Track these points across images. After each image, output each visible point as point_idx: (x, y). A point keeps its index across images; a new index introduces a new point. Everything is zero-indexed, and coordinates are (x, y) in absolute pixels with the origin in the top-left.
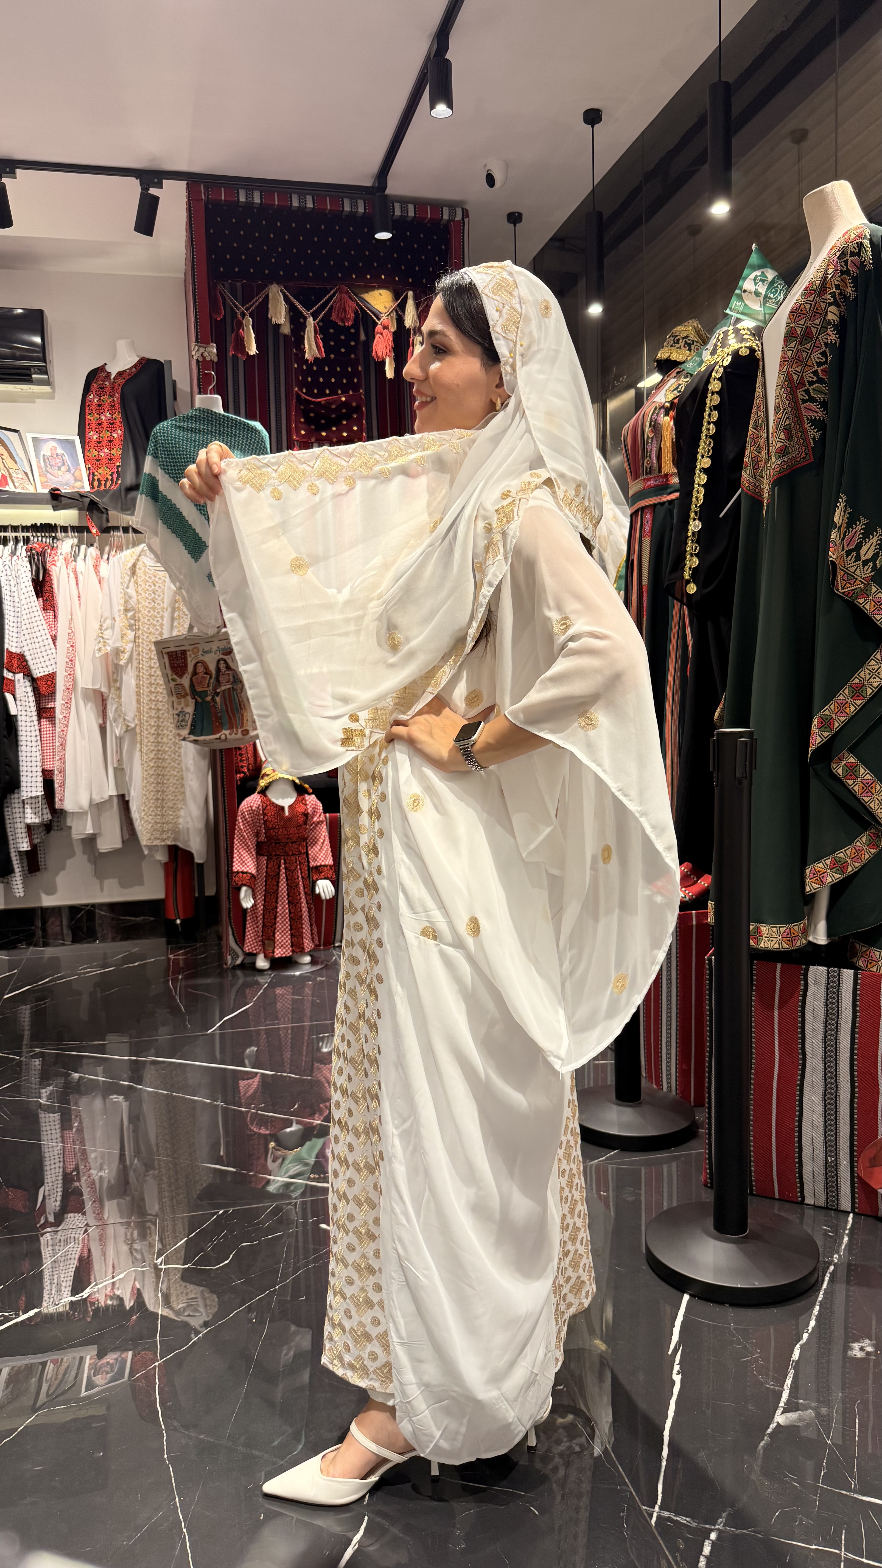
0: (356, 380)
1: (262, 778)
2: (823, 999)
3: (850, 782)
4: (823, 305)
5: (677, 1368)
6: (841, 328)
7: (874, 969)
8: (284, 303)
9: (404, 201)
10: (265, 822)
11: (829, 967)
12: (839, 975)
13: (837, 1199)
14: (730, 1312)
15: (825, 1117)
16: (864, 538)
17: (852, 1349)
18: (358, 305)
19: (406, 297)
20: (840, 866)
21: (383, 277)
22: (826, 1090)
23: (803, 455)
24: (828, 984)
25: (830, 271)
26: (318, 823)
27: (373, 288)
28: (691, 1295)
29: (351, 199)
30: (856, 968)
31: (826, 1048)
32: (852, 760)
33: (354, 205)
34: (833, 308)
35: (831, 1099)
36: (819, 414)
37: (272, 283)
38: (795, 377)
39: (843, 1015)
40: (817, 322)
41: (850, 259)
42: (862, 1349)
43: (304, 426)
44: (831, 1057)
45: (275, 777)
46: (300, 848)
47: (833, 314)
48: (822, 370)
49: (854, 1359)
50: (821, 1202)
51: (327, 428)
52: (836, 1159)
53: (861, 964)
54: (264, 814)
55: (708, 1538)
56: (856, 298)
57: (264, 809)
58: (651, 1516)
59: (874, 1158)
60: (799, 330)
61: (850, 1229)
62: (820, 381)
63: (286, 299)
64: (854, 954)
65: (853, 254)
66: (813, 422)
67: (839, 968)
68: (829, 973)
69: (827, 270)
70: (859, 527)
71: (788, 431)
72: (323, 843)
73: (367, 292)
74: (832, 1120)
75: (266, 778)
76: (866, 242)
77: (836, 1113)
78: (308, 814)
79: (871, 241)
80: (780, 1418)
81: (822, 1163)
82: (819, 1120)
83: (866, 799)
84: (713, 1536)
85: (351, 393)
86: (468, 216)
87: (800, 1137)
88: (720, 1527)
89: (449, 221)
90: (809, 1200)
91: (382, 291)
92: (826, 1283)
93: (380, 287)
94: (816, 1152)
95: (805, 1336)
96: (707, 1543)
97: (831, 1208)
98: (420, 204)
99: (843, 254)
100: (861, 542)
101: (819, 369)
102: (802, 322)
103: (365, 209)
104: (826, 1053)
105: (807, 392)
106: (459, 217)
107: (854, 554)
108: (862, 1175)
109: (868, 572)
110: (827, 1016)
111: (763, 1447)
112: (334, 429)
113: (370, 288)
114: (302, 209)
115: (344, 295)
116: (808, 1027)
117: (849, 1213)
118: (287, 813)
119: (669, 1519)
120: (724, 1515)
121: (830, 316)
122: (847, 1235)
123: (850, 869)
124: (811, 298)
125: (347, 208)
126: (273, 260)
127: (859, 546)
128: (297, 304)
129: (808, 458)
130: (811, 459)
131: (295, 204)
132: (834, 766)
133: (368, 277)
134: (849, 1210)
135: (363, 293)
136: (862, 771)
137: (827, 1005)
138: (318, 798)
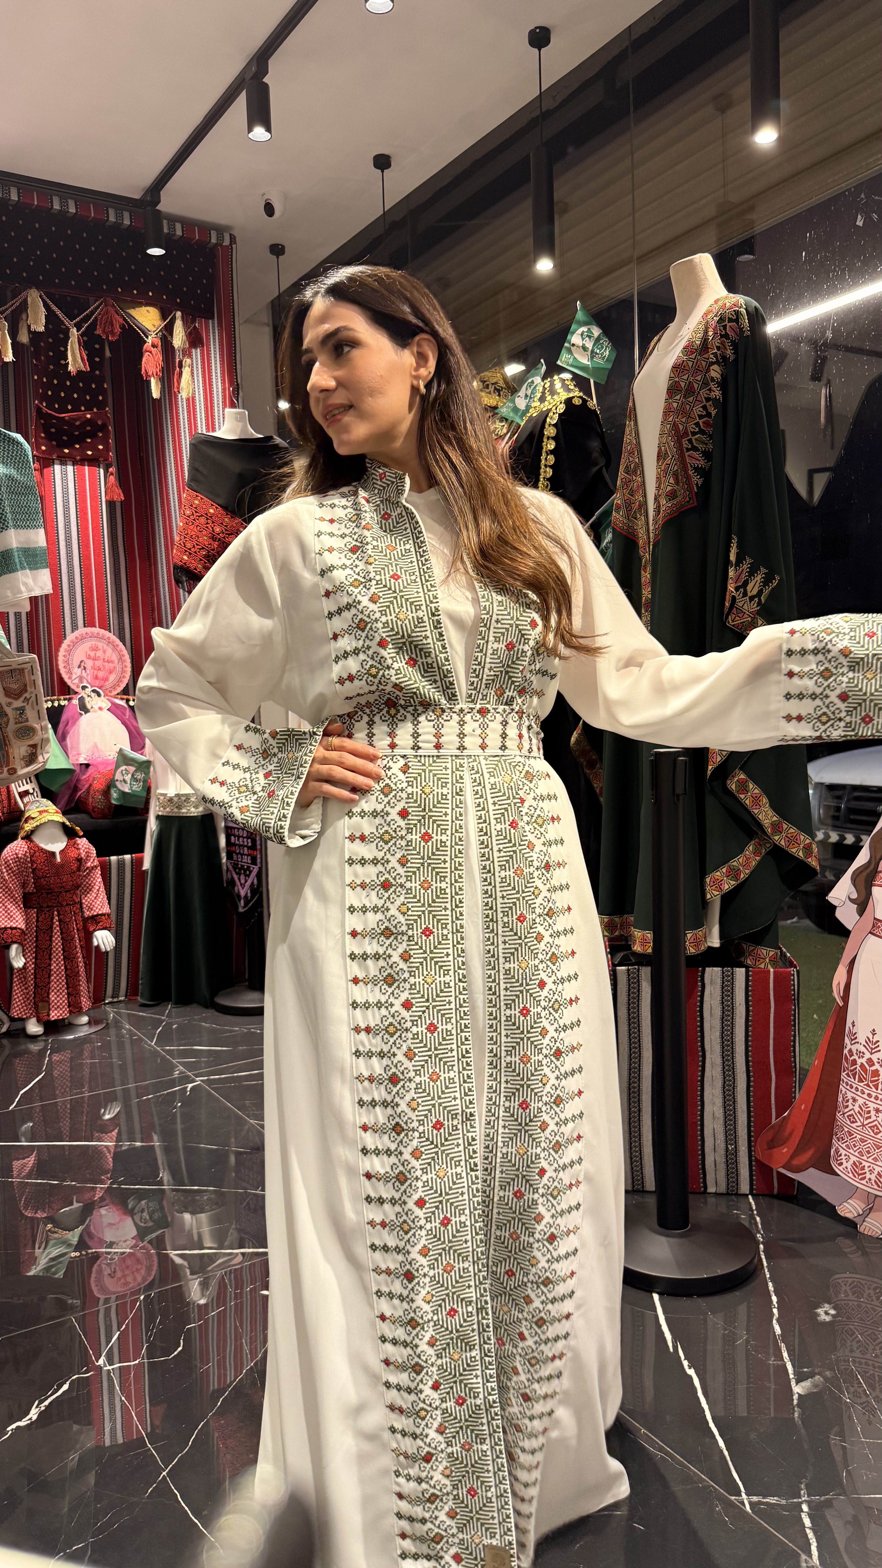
0: (101, 398)
1: (26, 821)
2: (719, 998)
3: (742, 796)
4: (704, 363)
5: (685, 1363)
6: (723, 384)
7: (762, 966)
8: (43, 310)
9: (173, 219)
10: (34, 870)
11: (723, 967)
12: (732, 974)
13: (737, 1184)
14: (702, 1303)
15: (725, 1108)
16: (750, 576)
17: (819, 1315)
18: (125, 319)
19: (175, 316)
20: (734, 873)
21: (150, 294)
22: (725, 1082)
23: (687, 499)
24: (723, 983)
25: (711, 333)
26: (93, 868)
27: (140, 305)
28: (658, 1293)
29: (116, 209)
30: (747, 967)
31: (723, 1043)
32: (742, 776)
33: (118, 215)
34: (715, 367)
35: (730, 1090)
36: (701, 463)
37: (31, 288)
38: (681, 427)
39: (738, 1011)
40: (699, 378)
41: (729, 325)
42: (826, 1313)
43: (44, 441)
44: (728, 1051)
45: (43, 821)
46: (74, 897)
47: (715, 372)
48: (703, 423)
49: (824, 1323)
50: (722, 1189)
51: (69, 446)
52: (736, 1147)
53: (749, 962)
54: (32, 862)
55: (803, 1511)
56: (736, 360)
57: (32, 856)
58: (743, 1503)
59: (772, 1140)
60: (683, 384)
61: (756, 1209)
62: (702, 432)
63: (46, 305)
64: (741, 953)
65: (730, 320)
66: (696, 469)
67: (732, 967)
68: (723, 973)
69: (706, 332)
70: (745, 566)
71: (676, 476)
72: (98, 890)
73: (134, 308)
74: (731, 1110)
75: (31, 821)
76: (743, 311)
77: (734, 1102)
78: (82, 858)
79: (746, 309)
80: (798, 1389)
81: (723, 1152)
82: (719, 1113)
83: (756, 811)
84: (805, 1507)
85: (95, 410)
86: (235, 243)
87: (702, 1130)
88: (805, 1498)
89: (216, 245)
90: (711, 1189)
91: (148, 308)
92: (764, 1261)
93: (147, 305)
94: (718, 1142)
95: (775, 1311)
96: (803, 1515)
97: (732, 1193)
98: (188, 224)
99: (721, 320)
100: (747, 580)
101: (701, 422)
102: (685, 377)
103: (131, 222)
104: (723, 1048)
105: (690, 441)
106: (227, 242)
107: (742, 590)
108: (760, 1157)
109: (754, 607)
110: (723, 1013)
111: (799, 1417)
112: (77, 446)
113: (138, 304)
114: (63, 213)
115: (110, 308)
116: (707, 1026)
117: (747, 1195)
118: (59, 860)
119: (760, 1503)
120: (803, 1486)
121: (713, 374)
122: (757, 1215)
123: (742, 876)
124: (693, 356)
125: (112, 218)
126: (31, 263)
127: (746, 584)
128: (59, 312)
129: (691, 502)
130: (694, 503)
131: (57, 206)
132: (728, 782)
133: (135, 292)
134: (748, 1192)
135: (129, 308)
136: (751, 786)
137: (723, 1003)
138: (90, 842)
